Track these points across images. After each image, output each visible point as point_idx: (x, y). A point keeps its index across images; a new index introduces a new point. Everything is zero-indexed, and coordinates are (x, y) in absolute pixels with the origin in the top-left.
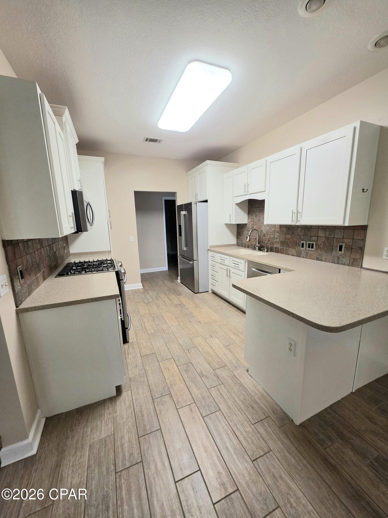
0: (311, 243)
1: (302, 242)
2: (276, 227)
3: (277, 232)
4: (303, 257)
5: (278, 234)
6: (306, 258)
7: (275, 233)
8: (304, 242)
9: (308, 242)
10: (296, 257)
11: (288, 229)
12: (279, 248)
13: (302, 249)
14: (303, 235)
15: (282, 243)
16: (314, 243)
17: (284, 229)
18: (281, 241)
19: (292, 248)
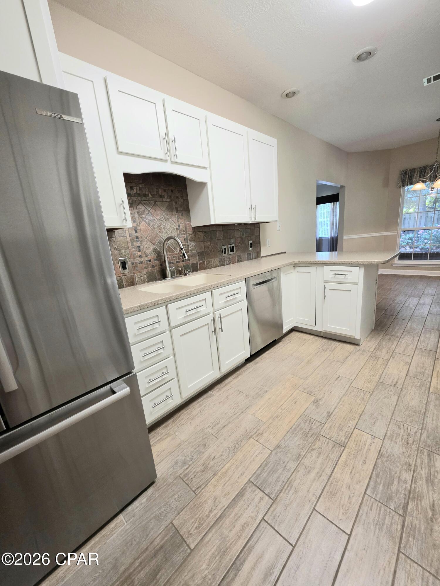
0: (232, 246)
1: (224, 247)
2: (188, 232)
3: (190, 240)
4: (227, 264)
5: (193, 243)
6: (230, 264)
7: (187, 242)
8: (226, 247)
9: (229, 246)
10: (220, 267)
11: (205, 234)
12: (197, 263)
13: (224, 255)
14: (223, 239)
15: (201, 255)
16: (234, 245)
17: (201, 234)
18: (198, 253)
19: (214, 257)
